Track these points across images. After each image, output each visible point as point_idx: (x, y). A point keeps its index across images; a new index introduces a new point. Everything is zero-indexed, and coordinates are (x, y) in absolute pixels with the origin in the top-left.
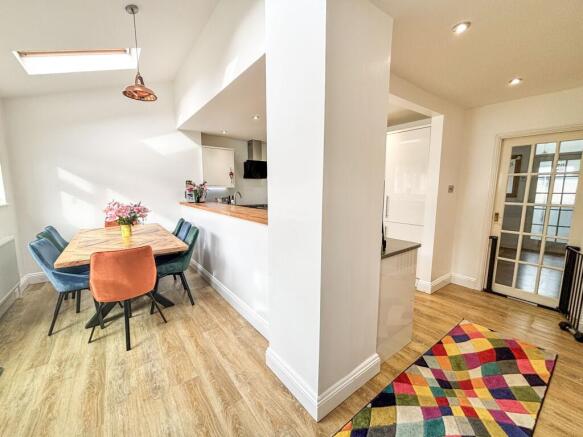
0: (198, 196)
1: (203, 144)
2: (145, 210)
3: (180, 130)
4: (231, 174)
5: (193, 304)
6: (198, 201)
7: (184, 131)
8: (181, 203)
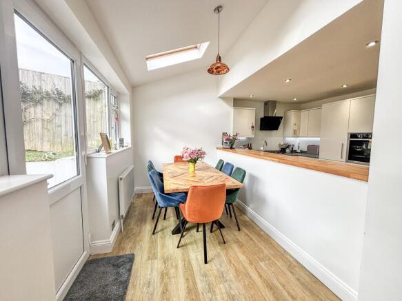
0: (231, 143)
1: (234, 106)
2: (204, 153)
3: (221, 97)
4: (253, 127)
5: (239, 230)
6: (231, 148)
7: (223, 98)
8: (217, 148)
